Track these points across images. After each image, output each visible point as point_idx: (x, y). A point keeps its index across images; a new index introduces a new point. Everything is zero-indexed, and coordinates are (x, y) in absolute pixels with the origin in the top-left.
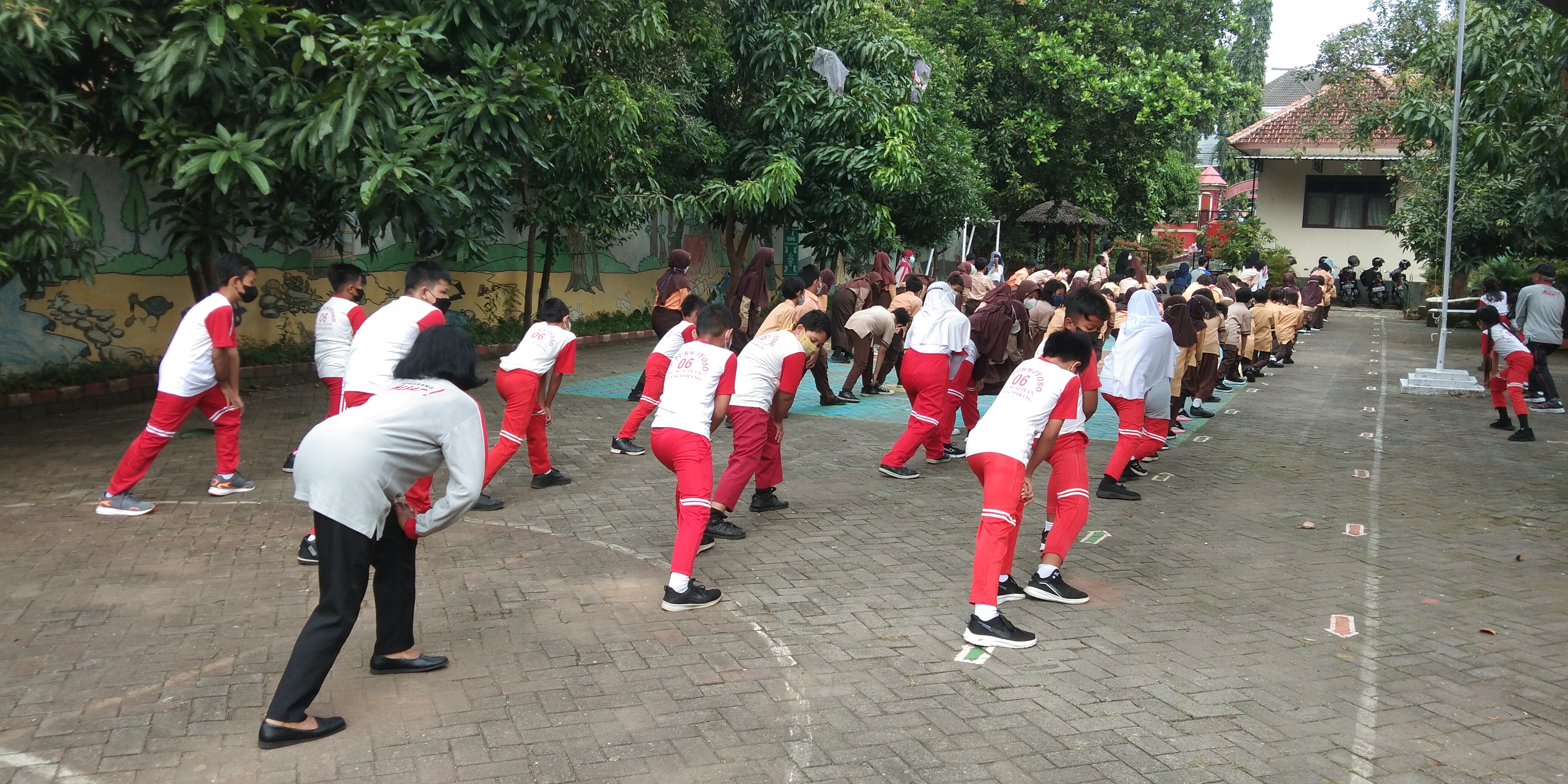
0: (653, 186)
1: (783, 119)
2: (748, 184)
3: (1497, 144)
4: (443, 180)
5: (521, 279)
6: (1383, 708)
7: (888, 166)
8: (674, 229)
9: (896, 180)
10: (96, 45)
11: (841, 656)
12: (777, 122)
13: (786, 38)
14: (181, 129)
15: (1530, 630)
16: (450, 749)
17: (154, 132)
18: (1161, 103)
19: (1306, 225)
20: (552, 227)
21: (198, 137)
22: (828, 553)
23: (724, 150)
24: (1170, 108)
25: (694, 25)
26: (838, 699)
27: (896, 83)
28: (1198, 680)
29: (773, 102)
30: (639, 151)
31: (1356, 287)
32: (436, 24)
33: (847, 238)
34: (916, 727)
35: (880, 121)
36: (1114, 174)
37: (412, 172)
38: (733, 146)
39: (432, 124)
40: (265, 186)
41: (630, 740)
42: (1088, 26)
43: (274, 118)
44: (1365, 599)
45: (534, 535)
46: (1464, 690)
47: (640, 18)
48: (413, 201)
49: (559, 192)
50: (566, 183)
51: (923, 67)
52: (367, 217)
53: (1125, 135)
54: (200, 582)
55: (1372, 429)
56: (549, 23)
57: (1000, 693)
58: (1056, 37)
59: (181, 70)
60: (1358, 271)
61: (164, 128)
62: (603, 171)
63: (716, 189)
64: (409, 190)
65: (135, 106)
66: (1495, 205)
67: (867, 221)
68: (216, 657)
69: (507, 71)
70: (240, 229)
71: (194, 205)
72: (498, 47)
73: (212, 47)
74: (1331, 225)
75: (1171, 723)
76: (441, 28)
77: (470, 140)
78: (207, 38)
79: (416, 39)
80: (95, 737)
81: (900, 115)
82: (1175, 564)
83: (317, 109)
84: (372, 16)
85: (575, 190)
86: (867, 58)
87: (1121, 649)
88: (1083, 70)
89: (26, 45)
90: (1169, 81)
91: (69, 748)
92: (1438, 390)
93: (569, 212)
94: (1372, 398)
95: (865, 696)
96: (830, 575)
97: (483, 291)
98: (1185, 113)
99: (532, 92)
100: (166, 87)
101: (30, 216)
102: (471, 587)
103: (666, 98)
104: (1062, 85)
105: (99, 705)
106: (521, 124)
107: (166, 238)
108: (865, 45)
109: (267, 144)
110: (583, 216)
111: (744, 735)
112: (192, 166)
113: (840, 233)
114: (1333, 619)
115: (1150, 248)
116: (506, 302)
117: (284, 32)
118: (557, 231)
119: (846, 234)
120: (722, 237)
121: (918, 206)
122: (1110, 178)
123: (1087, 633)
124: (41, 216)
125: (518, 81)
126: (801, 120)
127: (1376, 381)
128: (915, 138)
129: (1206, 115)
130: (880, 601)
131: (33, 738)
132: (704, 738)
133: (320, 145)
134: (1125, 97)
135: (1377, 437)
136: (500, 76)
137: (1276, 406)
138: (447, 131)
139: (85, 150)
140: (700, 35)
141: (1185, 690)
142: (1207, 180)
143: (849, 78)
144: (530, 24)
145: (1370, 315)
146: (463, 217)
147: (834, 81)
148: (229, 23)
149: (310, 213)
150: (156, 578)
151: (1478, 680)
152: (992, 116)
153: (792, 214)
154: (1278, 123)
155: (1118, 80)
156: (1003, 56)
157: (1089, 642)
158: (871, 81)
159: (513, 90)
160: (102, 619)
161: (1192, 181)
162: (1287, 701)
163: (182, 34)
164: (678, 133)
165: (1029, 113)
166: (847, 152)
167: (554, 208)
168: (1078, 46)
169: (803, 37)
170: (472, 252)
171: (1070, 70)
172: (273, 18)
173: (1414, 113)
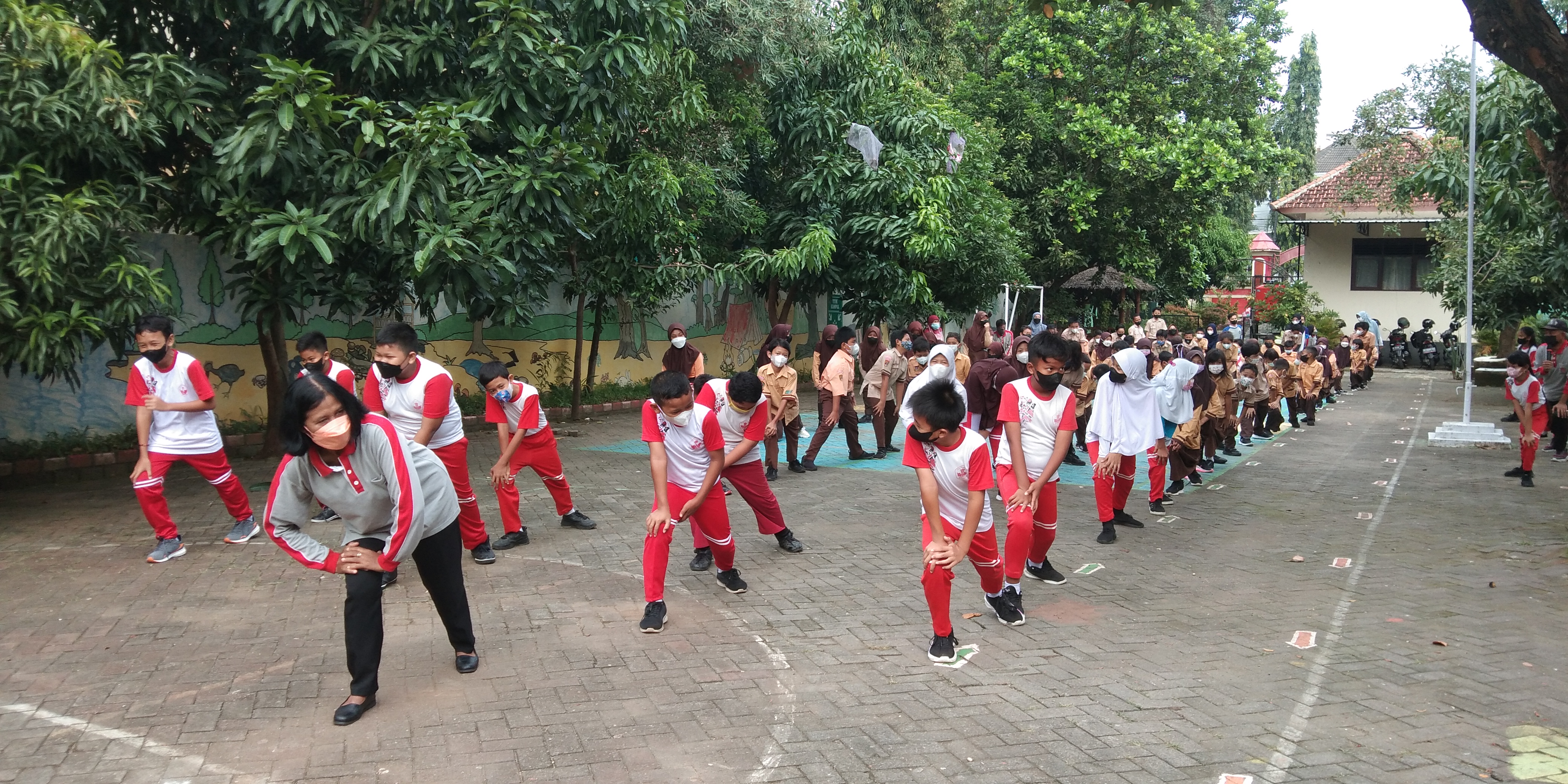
0: (695, 256)
1: (820, 191)
2: (784, 253)
3: (1517, 201)
4: (490, 250)
5: (571, 346)
6: (1322, 703)
7: (922, 233)
8: (720, 299)
9: (930, 247)
10: (179, 133)
11: (831, 661)
12: (814, 194)
13: (822, 115)
14: (254, 206)
15: (1479, 642)
16: (477, 729)
17: (231, 209)
18: (1198, 170)
19: (1354, 287)
20: (601, 297)
21: (269, 213)
22: (834, 581)
23: (765, 221)
24: (1207, 175)
25: (734, 105)
26: (823, 694)
27: (931, 155)
28: (1154, 681)
29: (810, 175)
30: (681, 223)
31: (1406, 349)
32: (486, 108)
33: (887, 304)
34: (888, 714)
35: (915, 192)
36: (1156, 240)
37: (461, 241)
38: (772, 217)
39: (482, 200)
40: (328, 256)
41: (634, 723)
42: (1126, 96)
43: (339, 196)
44: (1332, 618)
45: (566, 567)
46: (1403, 690)
47: (681, 100)
48: (464, 269)
49: (606, 263)
50: (613, 254)
51: (957, 140)
52: (421, 285)
53: (1165, 202)
54: (266, 605)
55: (1388, 478)
56: (590, 106)
57: (969, 690)
58: (1093, 108)
59: (255, 153)
60: (1408, 332)
61: (239, 206)
62: (648, 243)
63: (754, 258)
64: (458, 258)
65: (213, 187)
66: (1528, 262)
67: (903, 286)
68: (278, 661)
69: (550, 150)
70: (307, 300)
71: (264, 275)
72: (542, 128)
73: (282, 132)
74: (1379, 287)
75: (1119, 713)
76: (490, 112)
77: (516, 213)
78: (278, 124)
79: (466, 124)
80: (175, 718)
81: (935, 186)
82: (1161, 590)
83: (376, 187)
84: (427, 102)
85: (621, 261)
86: (902, 132)
87: (1090, 657)
88: (1121, 140)
89: (120, 134)
90: (1206, 149)
91: (153, 726)
92: (1464, 443)
93: (616, 282)
94: (1397, 451)
95: (847, 692)
96: (832, 599)
97: (536, 358)
98: (1223, 180)
99: (574, 169)
100: (241, 168)
101: (119, 285)
102: (505, 608)
103: (706, 174)
104: (1101, 155)
105: (178, 696)
106: (563, 197)
107: (239, 306)
108: (900, 120)
109: (331, 218)
110: (629, 285)
111: (734, 720)
112: (263, 239)
113: (880, 300)
114: (1296, 634)
115: (1202, 313)
116: (558, 369)
117: (346, 118)
118: (605, 301)
119: (886, 300)
120: (764, 304)
121: (956, 273)
122: (1152, 244)
123: (1061, 644)
124: (130, 286)
125: (560, 159)
126: (838, 193)
127: (1406, 435)
128: (950, 208)
129: (1247, 181)
130: (875, 619)
131: (124, 719)
132: (698, 722)
133: (378, 220)
134: (1164, 165)
135: (1389, 487)
136: (544, 155)
137: (1299, 458)
138: (495, 205)
139: (166, 230)
140: (739, 114)
141: (1139, 688)
142: (1260, 246)
143: (885, 151)
144: (573, 107)
145: (1421, 376)
146: (510, 285)
147: (870, 154)
148: (297, 111)
149: (371, 283)
150: (227, 602)
151: (1418, 682)
152: (1032, 186)
153: (831, 281)
154: (1323, 188)
155: (1156, 149)
156: (1042, 127)
157: (1061, 651)
158: (907, 154)
159: (555, 168)
160: (179, 633)
161: (1242, 247)
162: (1233, 698)
163: (255, 121)
164: (719, 206)
165: (1069, 182)
166: (882, 221)
167: (603, 279)
168: (1116, 116)
169: (839, 114)
170: (518, 317)
171: (1108, 140)
172: (337, 106)
173: (1434, 173)
